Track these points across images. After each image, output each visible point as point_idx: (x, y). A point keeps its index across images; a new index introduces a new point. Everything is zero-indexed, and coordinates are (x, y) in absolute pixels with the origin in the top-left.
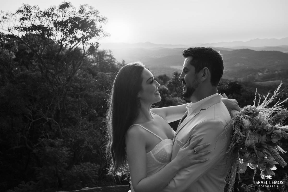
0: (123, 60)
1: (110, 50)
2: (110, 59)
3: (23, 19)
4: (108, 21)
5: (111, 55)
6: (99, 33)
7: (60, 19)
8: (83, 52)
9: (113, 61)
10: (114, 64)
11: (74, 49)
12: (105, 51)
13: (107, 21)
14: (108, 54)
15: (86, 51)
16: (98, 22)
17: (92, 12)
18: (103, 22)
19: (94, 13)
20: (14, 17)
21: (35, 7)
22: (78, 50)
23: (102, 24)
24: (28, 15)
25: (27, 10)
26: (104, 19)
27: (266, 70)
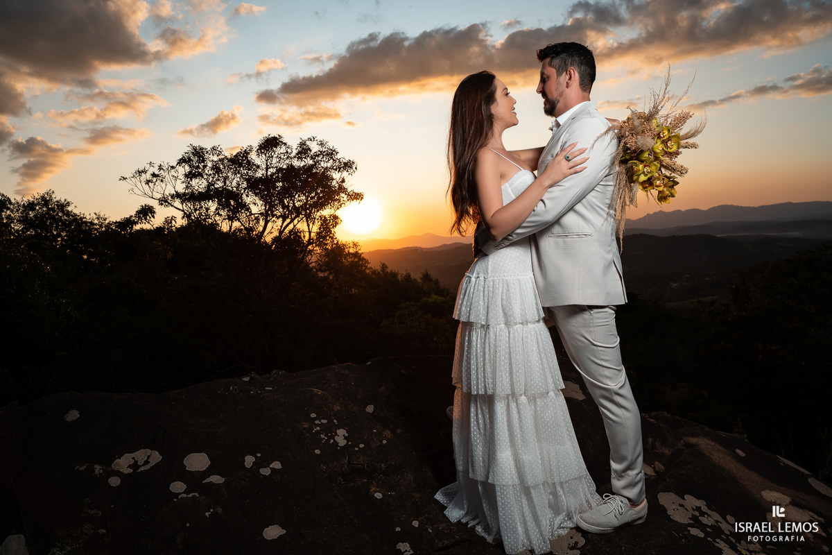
0: (384, 264)
1: (356, 242)
2: (356, 262)
3: (190, 176)
5: (357, 252)
6: (337, 197)
7: (259, 174)
8: (307, 238)
9: (361, 266)
10: (364, 272)
11: (287, 231)
12: (346, 244)
13: (354, 168)
14: (351, 251)
15: (312, 234)
16: (337, 172)
17: (324, 152)
18: (347, 171)
19: (327, 155)
20: (173, 172)
21: (214, 149)
22: (295, 233)
23: (345, 174)
24: (200, 168)
25: (199, 157)
26: (348, 165)
27: (687, 276)
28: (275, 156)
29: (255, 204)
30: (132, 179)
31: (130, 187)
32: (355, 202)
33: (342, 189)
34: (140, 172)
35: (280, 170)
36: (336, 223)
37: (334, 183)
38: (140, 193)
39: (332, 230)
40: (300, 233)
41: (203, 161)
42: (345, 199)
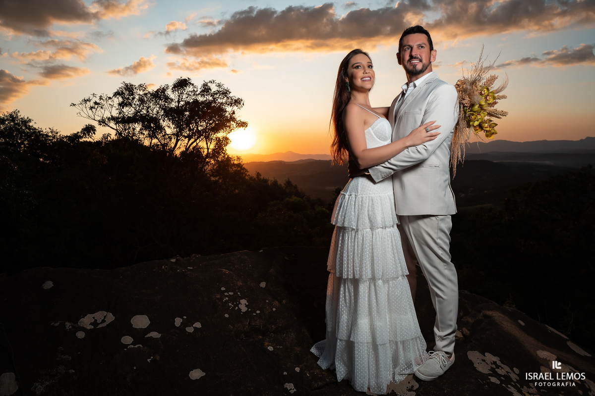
0: (258, 173)
2: (239, 170)
3: (122, 105)
5: (239, 164)
6: (229, 124)
7: (173, 105)
8: (205, 153)
9: (242, 174)
10: (244, 178)
11: (191, 147)
13: (242, 104)
14: (236, 162)
15: (210, 150)
16: (229, 106)
17: (221, 91)
18: (237, 106)
19: (223, 93)
20: (110, 102)
21: (140, 86)
22: (197, 150)
23: (235, 108)
24: (130, 100)
25: (129, 91)
26: (237, 102)
27: (471, 189)
28: (185, 93)
29: (169, 127)
30: (80, 105)
31: (78, 111)
32: (242, 129)
33: (233, 119)
34: (86, 101)
35: (187, 103)
36: (227, 143)
37: (227, 114)
38: (85, 116)
39: (224, 148)
40: (201, 149)
41: (132, 94)
42: (234, 126)
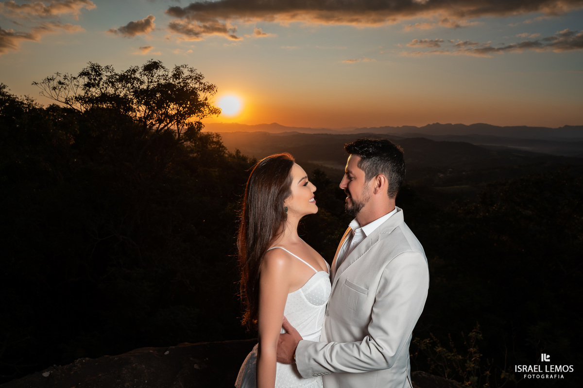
0: (238, 150)
1: (218, 134)
2: (218, 148)
3: (88, 85)
4: (216, 91)
5: (219, 141)
6: (202, 109)
7: (144, 86)
8: (177, 137)
9: (221, 151)
10: (223, 156)
11: (163, 131)
12: (209, 135)
15: (181, 135)
16: (202, 92)
17: (194, 76)
18: (210, 92)
19: (196, 78)
20: (75, 82)
21: (107, 67)
22: (169, 133)
23: (208, 94)
24: (97, 80)
25: (96, 71)
26: (210, 88)
27: (450, 170)
28: (155, 76)
30: (43, 84)
31: (41, 90)
32: (214, 115)
33: (205, 104)
34: (49, 80)
36: (201, 127)
37: (200, 99)
38: (48, 96)
40: (172, 132)
41: (100, 74)
42: (207, 112)
